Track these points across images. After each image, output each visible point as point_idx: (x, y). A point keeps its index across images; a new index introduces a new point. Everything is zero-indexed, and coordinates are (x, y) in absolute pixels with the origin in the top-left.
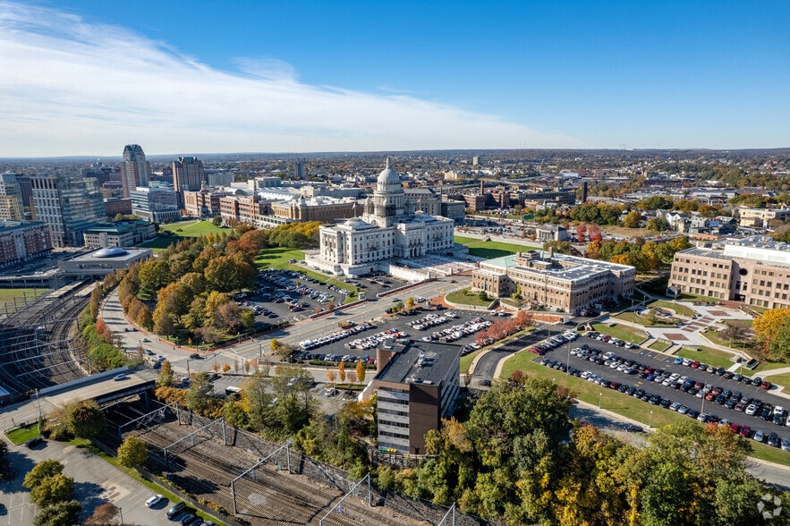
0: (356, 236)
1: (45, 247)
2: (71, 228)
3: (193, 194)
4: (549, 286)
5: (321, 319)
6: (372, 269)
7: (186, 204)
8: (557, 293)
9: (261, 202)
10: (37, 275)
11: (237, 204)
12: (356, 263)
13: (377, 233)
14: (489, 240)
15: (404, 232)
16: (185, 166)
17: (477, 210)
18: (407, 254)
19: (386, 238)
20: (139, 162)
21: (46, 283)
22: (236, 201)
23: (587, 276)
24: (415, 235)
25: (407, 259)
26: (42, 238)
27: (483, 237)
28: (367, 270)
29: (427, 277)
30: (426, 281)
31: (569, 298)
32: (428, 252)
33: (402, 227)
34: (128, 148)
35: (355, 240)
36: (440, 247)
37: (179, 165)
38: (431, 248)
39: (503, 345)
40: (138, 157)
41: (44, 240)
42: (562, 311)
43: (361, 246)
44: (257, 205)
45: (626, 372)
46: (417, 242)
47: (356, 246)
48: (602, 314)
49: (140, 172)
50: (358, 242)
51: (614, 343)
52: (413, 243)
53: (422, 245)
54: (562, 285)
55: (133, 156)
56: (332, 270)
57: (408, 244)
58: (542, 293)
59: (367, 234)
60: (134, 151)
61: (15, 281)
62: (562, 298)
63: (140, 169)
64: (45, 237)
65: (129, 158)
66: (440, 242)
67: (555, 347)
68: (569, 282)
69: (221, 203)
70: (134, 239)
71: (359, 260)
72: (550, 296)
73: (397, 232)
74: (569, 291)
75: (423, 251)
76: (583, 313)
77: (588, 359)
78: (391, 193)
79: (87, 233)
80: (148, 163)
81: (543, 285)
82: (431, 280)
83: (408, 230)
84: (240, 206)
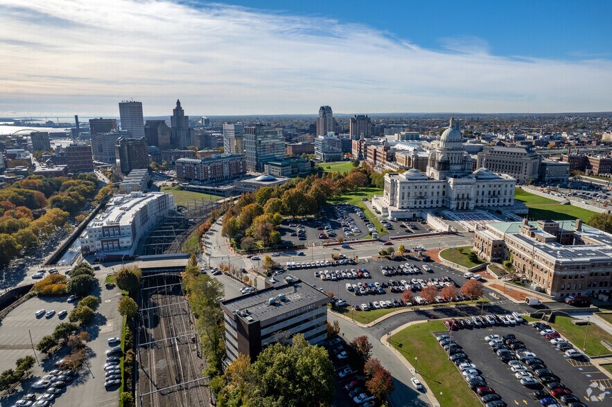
0: (403, 185)
1: (241, 171)
2: (261, 160)
3: (356, 142)
4: (536, 261)
5: (330, 248)
6: (414, 215)
7: (353, 150)
8: (542, 270)
9: (389, 151)
10: (222, 188)
11: (375, 151)
12: (402, 208)
13: (426, 184)
14: (569, 204)
15: (451, 186)
16: (358, 122)
17: (599, 172)
18: (453, 206)
19: (436, 190)
20: (328, 118)
21: (222, 194)
22: (375, 150)
23: (588, 259)
24: (463, 189)
25: (452, 210)
26: (240, 165)
27: (562, 200)
28: (410, 215)
29: (447, 230)
30: (445, 233)
31: (551, 279)
32: (476, 207)
33: (451, 180)
34: (322, 108)
35: (404, 188)
36: (496, 204)
37: (354, 121)
38: (480, 204)
39: (432, 308)
40: (327, 115)
41: (241, 167)
42: (543, 291)
43: (409, 193)
44: (385, 153)
45: (522, 382)
46: (465, 196)
47: (403, 193)
48: (592, 306)
49: (327, 125)
50: (406, 191)
51: (556, 344)
52: (460, 197)
53: (470, 200)
54: (547, 263)
55: (324, 114)
56: (380, 209)
57: (454, 196)
58: (528, 267)
59: (416, 185)
60: (326, 110)
61: (212, 190)
62: (546, 277)
63: (328, 122)
64: (242, 165)
65: (322, 115)
66: (496, 199)
67: (478, 327)
68: (553, 260)
69: (368, 151)
70: (293, 171)
71: (405, 206)
72: (536, 272)
73: (446, 186)
74: (552, 271)
75: (472, 206)
76: (567, 300)
77: (495, 351)
78: (449, 150)
79: (267, 164)
80: (334, 118)
81: (530, 258)
82: (450, 233)
83: (455, 184)
84: (377, 154)
